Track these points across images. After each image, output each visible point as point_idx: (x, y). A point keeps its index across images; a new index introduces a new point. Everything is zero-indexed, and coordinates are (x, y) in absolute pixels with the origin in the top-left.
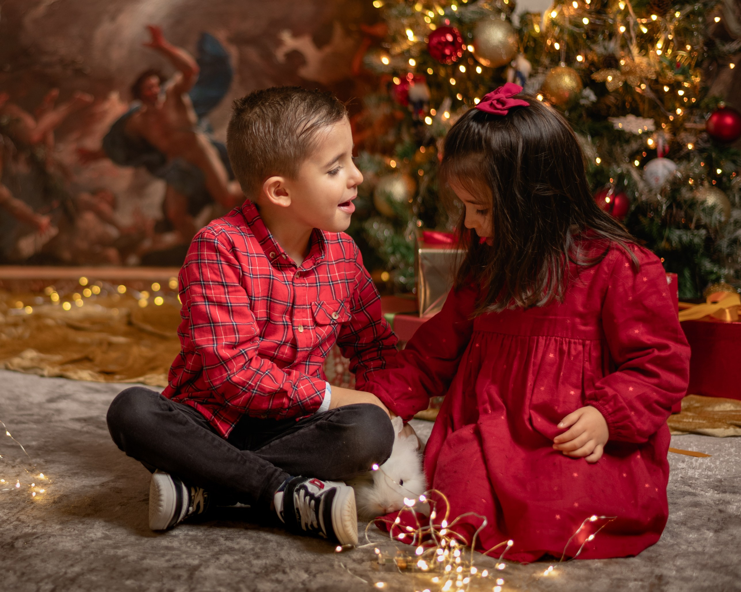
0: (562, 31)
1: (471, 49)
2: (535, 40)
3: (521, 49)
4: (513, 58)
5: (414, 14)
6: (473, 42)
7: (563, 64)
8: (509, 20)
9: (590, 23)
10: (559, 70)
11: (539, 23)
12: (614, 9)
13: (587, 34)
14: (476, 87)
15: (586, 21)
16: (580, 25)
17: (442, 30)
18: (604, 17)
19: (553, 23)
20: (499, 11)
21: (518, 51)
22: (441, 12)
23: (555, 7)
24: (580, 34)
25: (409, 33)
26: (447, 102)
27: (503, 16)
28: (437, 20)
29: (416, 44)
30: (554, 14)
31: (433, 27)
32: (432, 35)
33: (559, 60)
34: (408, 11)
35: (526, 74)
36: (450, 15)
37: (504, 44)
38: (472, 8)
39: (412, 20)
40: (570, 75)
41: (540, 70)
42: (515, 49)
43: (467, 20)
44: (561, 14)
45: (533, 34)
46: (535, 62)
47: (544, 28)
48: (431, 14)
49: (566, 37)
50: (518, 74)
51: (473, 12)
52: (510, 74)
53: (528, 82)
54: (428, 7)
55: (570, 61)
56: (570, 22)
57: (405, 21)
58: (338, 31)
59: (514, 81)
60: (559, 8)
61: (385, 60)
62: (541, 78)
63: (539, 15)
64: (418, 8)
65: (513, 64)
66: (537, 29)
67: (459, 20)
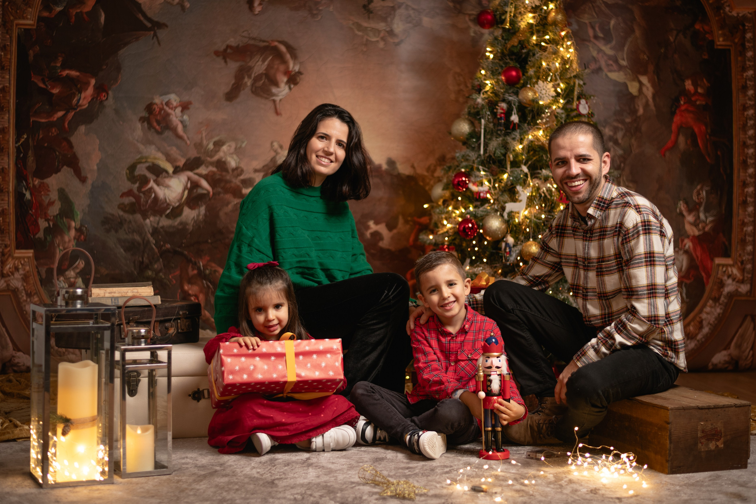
0: (530, 221)
1: (481, 231)
2: (515, 226)
3: (509, 232)
4: (505, 236)
5: (448, 212)
6: (483, 227)
7: (531, 240)
8: (502, 215)
9: (545, 217)
10: (529, 243)
11: (518, 217)
12: (558, 209)
13: (544, 223)
14: (484, 253)
15: (543, 216)
16: (540, 219)
17: (466, 221)
18: (553, 214)
19: (526, 217)
20: (496, 211)
21: (507, 233)
22: (463, 211)
23: (526, 209)
24: (540, 223)
25: (445, 222)
26: (468, 261)
27: (499, 213)
28: (462, 215)
29: (451, 229)
30: (526, 213)
31: (460, 219)
32: (460, 224)
33: (530, 238)
34: (445, 210)
35: (512, 245)
36: (470, 213)
37: (500, 229)
38: (481, 209)
39: (447, 215)
40: (535, 246)
41: (519, 243)
42: (506, 231)
43: (479, 215)
44: (530, 212)
45: (514, 223)
46: (516, 238)
47: (521, 220)
48: (457, 212)
49: (533, 225)
50: (507, 244)
51: (482, 211)
52: (503, 245)
53: (513, 249)
54: (456, 208)
55: (535, 238)
56: (535, 217)
57: (444, 216)
58: (401, 220)
59: (505, 249)
60: (529, 209)
61: (431, 237)
62: (519, 247)
63: (518, 213)
64: (450, 208)
65: (505, 239)
66: (517, 220)
67: (475, 216)
